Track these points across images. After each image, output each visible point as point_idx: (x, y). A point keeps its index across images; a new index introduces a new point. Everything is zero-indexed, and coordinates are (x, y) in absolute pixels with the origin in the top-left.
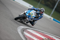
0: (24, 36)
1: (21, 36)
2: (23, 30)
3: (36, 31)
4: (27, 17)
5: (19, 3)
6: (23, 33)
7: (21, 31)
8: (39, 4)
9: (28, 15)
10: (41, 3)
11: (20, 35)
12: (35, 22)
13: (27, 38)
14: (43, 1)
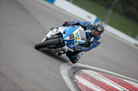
0: (76, 84)
1: (69, 86)
2: (74, 71)
3: (103, 72)
4: (66, 43)
5: (64, 11)
6: (72, 78)
7: (69, 74)
8: (110, 11)
9: (68, 38)
10: (114, 10)
11: (67, 84)
12: (80, 54)
13: (81, 89)
14: (120, 6)
